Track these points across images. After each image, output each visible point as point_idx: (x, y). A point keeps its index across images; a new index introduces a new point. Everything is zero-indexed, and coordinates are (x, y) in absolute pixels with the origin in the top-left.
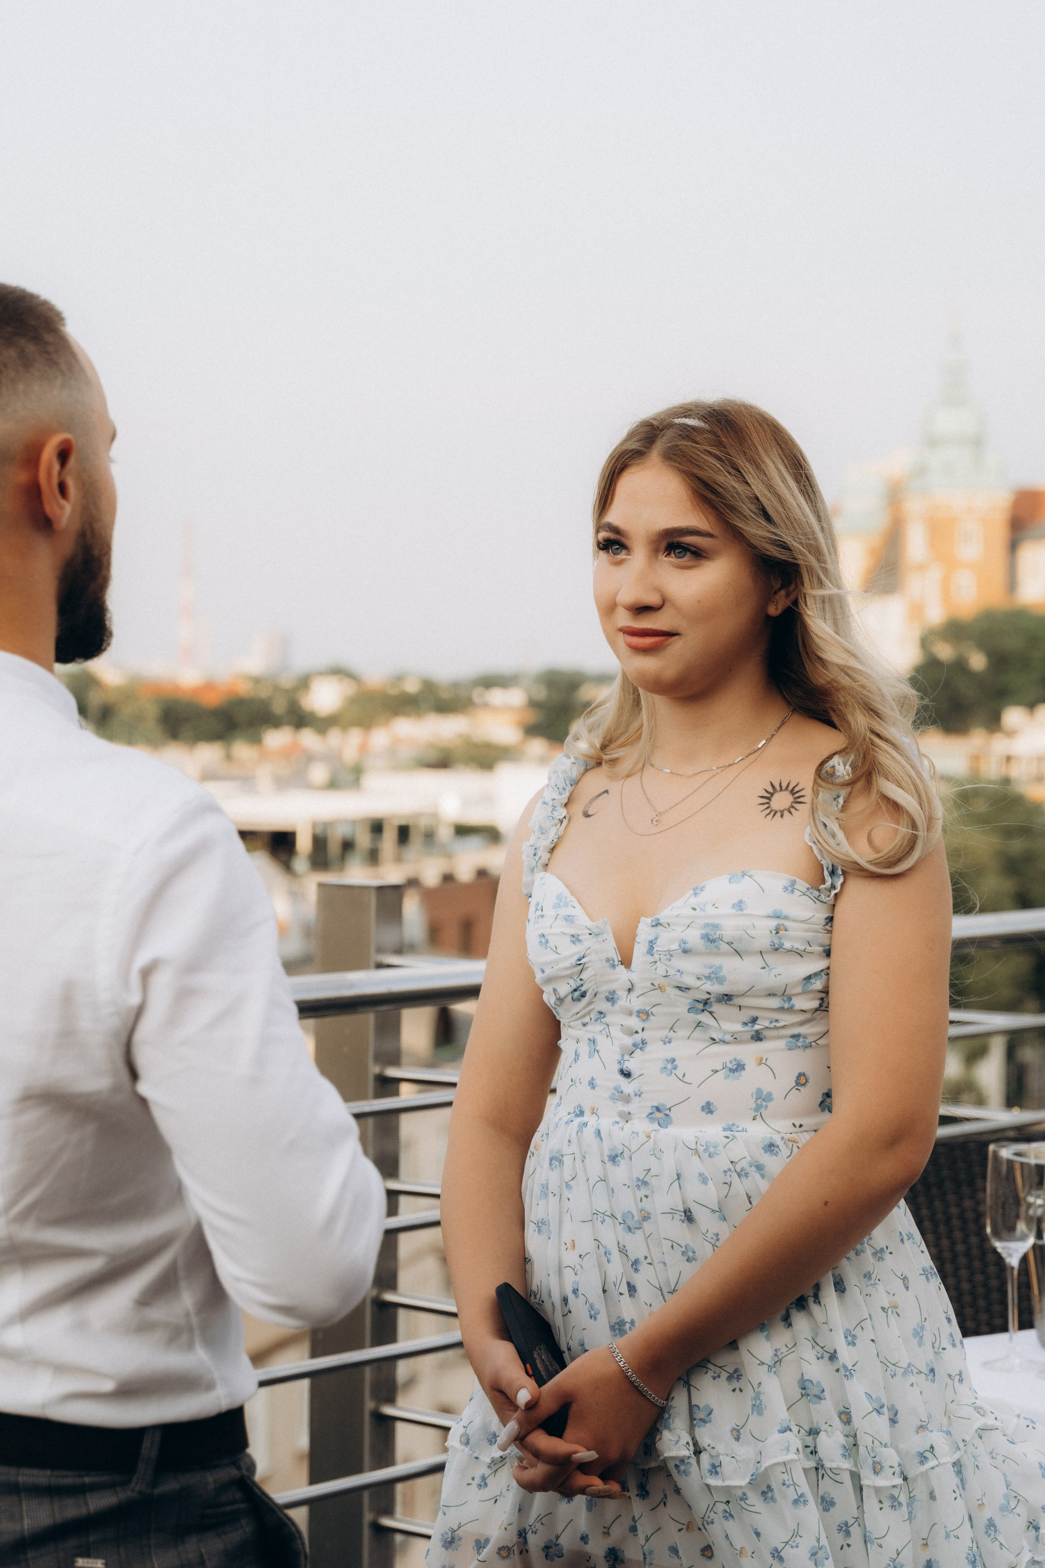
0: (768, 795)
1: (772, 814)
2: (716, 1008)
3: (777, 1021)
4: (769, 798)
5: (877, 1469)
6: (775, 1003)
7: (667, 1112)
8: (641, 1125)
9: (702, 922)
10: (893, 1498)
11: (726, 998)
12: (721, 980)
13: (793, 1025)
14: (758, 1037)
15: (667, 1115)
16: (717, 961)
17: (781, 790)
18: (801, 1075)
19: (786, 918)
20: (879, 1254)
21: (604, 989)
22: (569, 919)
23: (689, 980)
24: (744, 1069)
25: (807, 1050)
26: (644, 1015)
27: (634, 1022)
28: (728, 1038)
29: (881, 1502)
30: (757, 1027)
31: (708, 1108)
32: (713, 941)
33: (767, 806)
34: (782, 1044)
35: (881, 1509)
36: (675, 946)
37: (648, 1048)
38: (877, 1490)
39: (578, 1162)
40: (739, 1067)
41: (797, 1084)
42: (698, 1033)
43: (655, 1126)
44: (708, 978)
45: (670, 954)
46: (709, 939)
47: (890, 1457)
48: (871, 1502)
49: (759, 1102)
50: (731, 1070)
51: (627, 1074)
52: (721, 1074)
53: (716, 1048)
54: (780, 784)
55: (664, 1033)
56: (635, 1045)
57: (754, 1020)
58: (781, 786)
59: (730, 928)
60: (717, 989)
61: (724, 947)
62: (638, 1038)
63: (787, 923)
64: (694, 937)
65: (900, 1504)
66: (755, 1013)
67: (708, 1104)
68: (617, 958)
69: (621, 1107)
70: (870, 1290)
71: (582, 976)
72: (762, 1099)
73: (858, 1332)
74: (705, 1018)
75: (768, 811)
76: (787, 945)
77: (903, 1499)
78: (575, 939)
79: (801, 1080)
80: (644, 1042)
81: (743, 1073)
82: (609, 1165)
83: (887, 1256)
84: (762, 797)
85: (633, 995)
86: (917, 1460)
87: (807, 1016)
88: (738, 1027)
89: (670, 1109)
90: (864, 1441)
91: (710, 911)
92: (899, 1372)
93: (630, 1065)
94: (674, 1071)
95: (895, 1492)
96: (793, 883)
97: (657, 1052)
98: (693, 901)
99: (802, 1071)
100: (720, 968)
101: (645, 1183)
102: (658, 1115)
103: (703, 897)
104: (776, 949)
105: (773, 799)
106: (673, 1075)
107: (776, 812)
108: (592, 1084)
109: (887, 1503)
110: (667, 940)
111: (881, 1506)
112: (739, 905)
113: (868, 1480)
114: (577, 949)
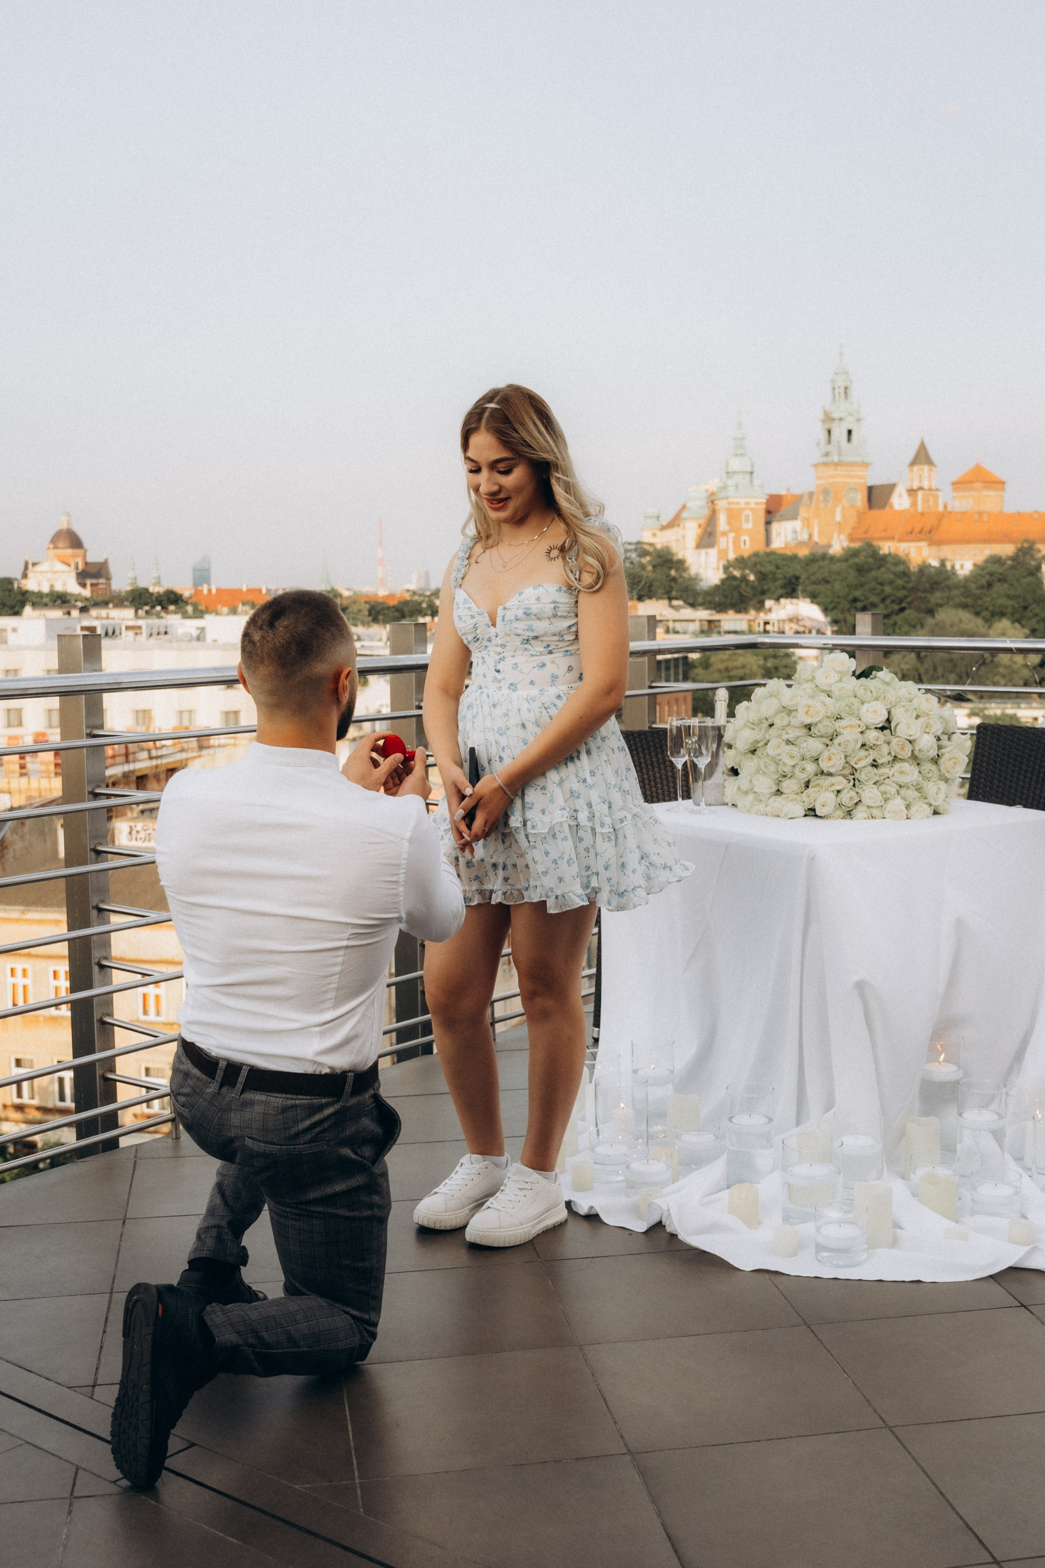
2: (532, 642)
3: (558, 645)
5: (602, 825)
6: (556, 638)
8: (505, 691)
9: (523, 607)
10: (609, 837)
11: (536, 638)
12: (532, 631)
13: (565, 646)
14: (550, 652)
15: (515, 687)
16: (530, 623)
17: (555, 549)
18: (570, 666)
19: (558, 603)
20: (603, 739)
21: (486, 637)
22: (469, 608)
23: (520, 632)
24: (546, 666)
25: (572, 656)
26: (503, 646)
27: (499, 649)
28: (538, 654)
30: (550, 649)
31: (532, 683)
32: (528, 615)
33: (548, 556)
34: (561, 654)
36: (513, 618)
37: (506, 660)
38: (602, 834)
39: (480, 708)
40: (544, 665)
41: (568, 670)
42: (525, 653)
43: (511, 691)
44: (527, 630)
45: (511, 621)
46: (526, 614)
47: (608, 820)
48: (599, 839)
50: (540, 667)
51: (498, 671)
52: (536, 669)
53: (533, 658)
55: (512, 653)
56: (500, 659)
57: (548, 646)
58: (554, 547)
59: (535, 608)
60: (532, 634)
61: (533, 617)
62: (501, 656)
63: (559, 605)
64: (520, 613)
66: (548, 643)
67: (532, 681)
68: (490, 623)
69: (496, 684)
70: (600, 754)
71: (477, 632)
72: (554, 678)
73: (596, 771)
74: (528, 646)
75: (549, 558)
76: (559, 614)
77: (613, 838)
78: (472, 617)
79: (570, 669)
80: (504, 658)
82: (492, 708)
83: (607, 740)
84: (545, 552)
85: (498, 638)
86: (619, 822)
87: (571, 642)
88: (542, 649)
89: (517, 684)
90: (597, 814)
91: (527, 602)
92: (612, 787)
93: (499, 667)
94: (517, 669)
95: (610, 835)
96: (560, 588)
97: (509, 661)
98: (519, 598)
100: (532, 626)
101: (508, 715)
102: (512, 687)
103: (523, 597)
104: (555, 616)
105: (550, 553)
107: (553, 558)
108: (484, 676)
109: (606, 839)
110: (510, 615)
112: (538, 599)
113: (598, 830)
114: (473, 621)
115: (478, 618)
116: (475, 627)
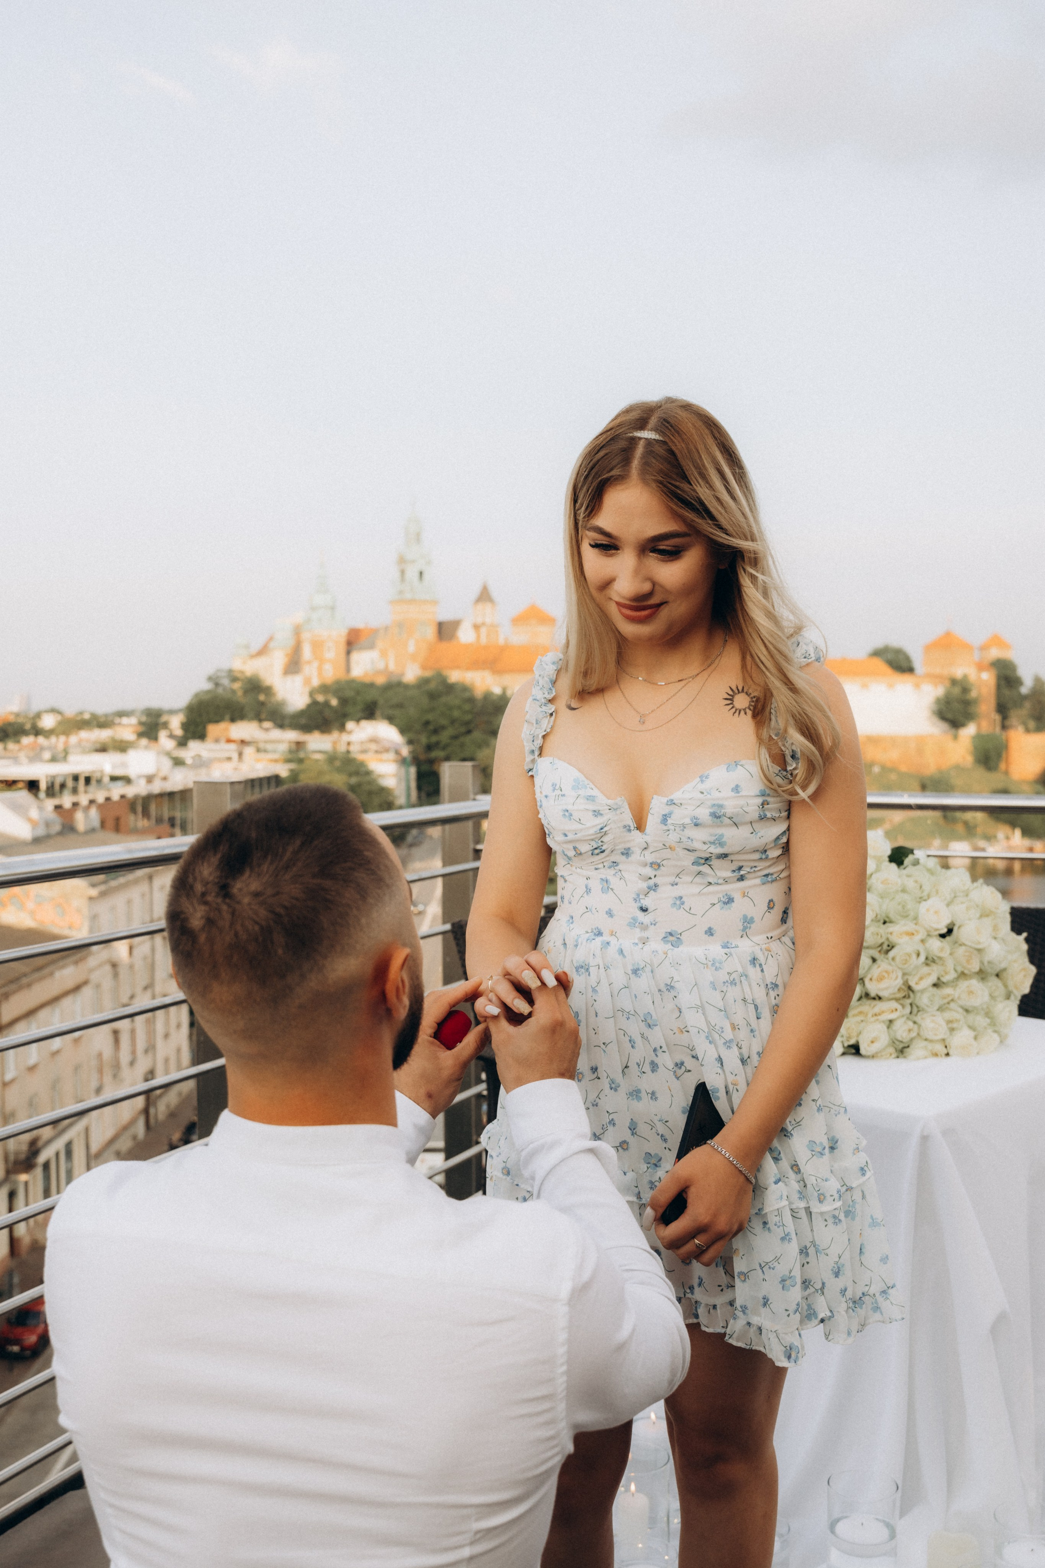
0: (731, 697)
1: (738, 711)
2: (715, 862)
3: (755, 867)
4: (731, 700)
6: (757, 856)
7: (679, 936)
8: (656, 945)
9: (709, 803)
11: (724, 856)
12: (721, 844)
13: (765, 868)
14: (742, 878)
15: (678, 938)
16: (719, 831)
17: (739, 692)
18: (771, 901)
21: (621, 847)
22: (589, 798)
23: (697, 845)
24: (733, 901)
25: (774, 884)
26: (656, 865)
27: (649, 871)
28: (721, 881)
29: (826, 1220)
30: (742, 873)
31: (710, 932)
32: (717, 817)
33: (731, 706)
34: (758, 881)
35: (826, 1226)
36: (687, 821)
37: (659, 889)
39: (601, 971)
40: (730, 900)
41: (769, 908)
42: (698, 879)
43: (669, 946)
44: (713, 843)
45: (684, 827)
46: (715, 816)
49: (745, 924)
50: (725, 903)
51: (643, 910)
52: (715, 908)
53: (711, 888)
54: (737, 687)
55: (672, 879)
56: (650, 888)
57: (740, 868)
58: (738, 690)
59: (731, 806)
60: (719, 850)
61: (728, 821)
62: (651, 882)
63: (769, 799)
64: (704, 814)
65: (840, 1220)
66: (741, 864)
67: (710, 929)
68: (632, 825)
69: (639, 933)
71: (604, 839)
72: (748, 922)
74: (705, 869)
75: (734, 710)
76: (767, 815)
78: (597, 813)
79: (771, 905)
80: (656, 885)
81: (733, 904)
82: (632, 977)
84: (726, 699)
85: (646, 852)
87: (775, 860)
88: (729, 874)
89: (681, 934)
91: (716, 794)
93: (646, 902)
94: (682, 906)
97: (667, 893)
98: (701, 787)
99: (770, 898)
100: (722, 836)
102: (671, 938)
103: (709, 783)
104: (758, 818)
105: (735, 700)
106: (682, 909)
107: (740, 711)
108: (609, 914)
110: (680, 816)
111: (826, 1223)
112: (736, 789)
114: (599, 821)
115: (608, 816)
116: (602, 831)
